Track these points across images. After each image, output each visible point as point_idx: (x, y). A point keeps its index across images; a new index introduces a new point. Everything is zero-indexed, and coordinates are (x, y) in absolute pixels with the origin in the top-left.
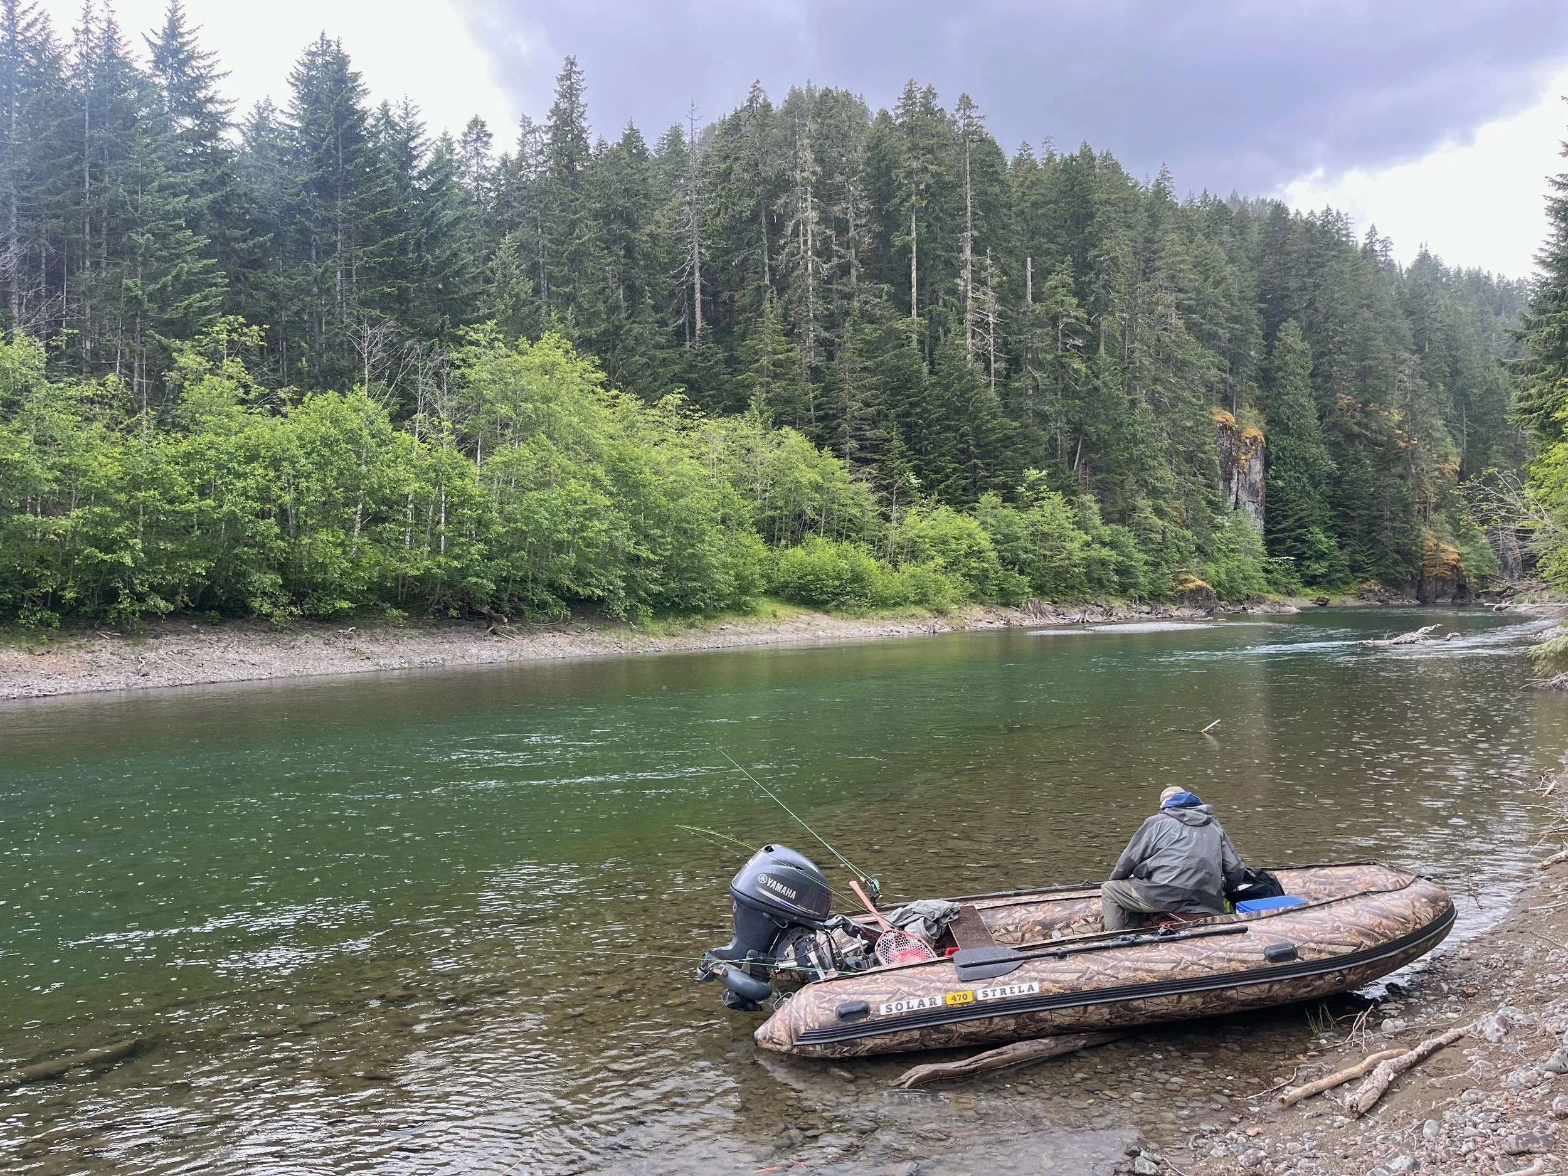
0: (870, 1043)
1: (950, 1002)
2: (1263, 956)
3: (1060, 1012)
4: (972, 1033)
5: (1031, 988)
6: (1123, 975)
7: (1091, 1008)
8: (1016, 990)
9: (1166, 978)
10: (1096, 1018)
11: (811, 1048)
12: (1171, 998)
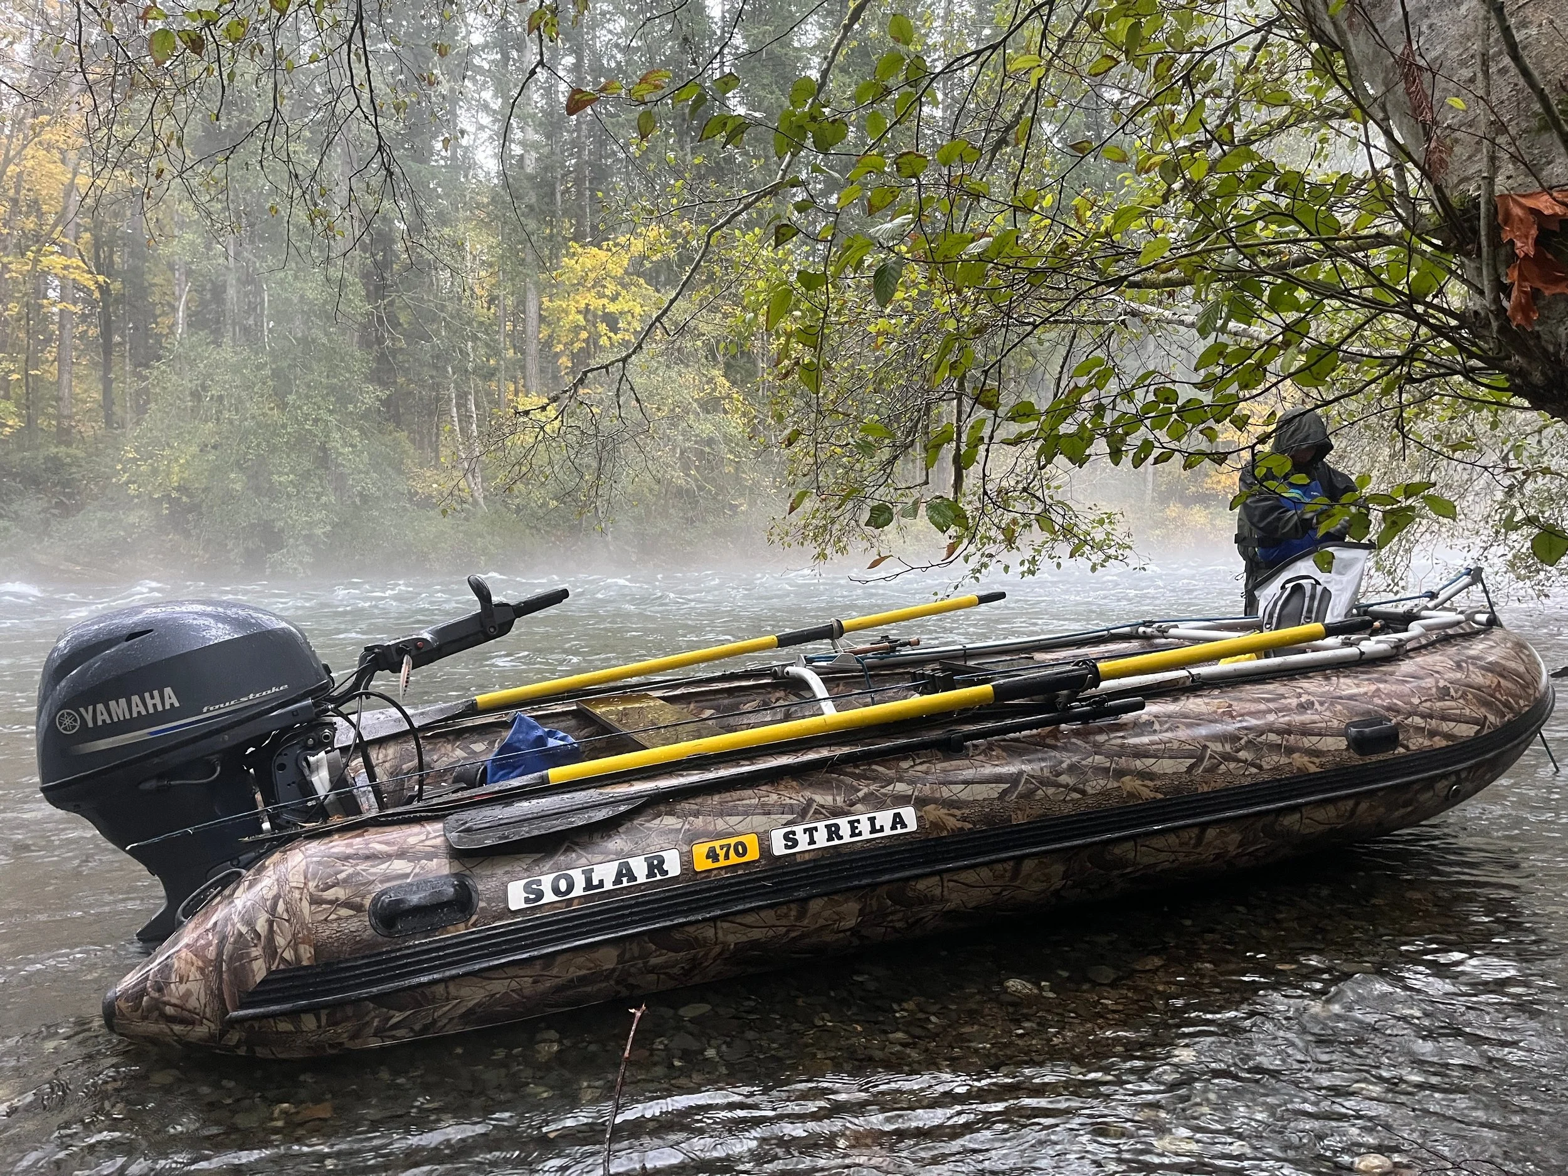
0: (473, 995)
1: (702, 864)
2: (1343, 743)
3: (964, 876)
4: (754, 944)
5: (898, 820)
6: (1096, 784)
7: (1028, 866)
8: (864, 827)
9: (1177, 789)
10: (1037, 887)
11: (285, 1026)
12: (1185, 835)
